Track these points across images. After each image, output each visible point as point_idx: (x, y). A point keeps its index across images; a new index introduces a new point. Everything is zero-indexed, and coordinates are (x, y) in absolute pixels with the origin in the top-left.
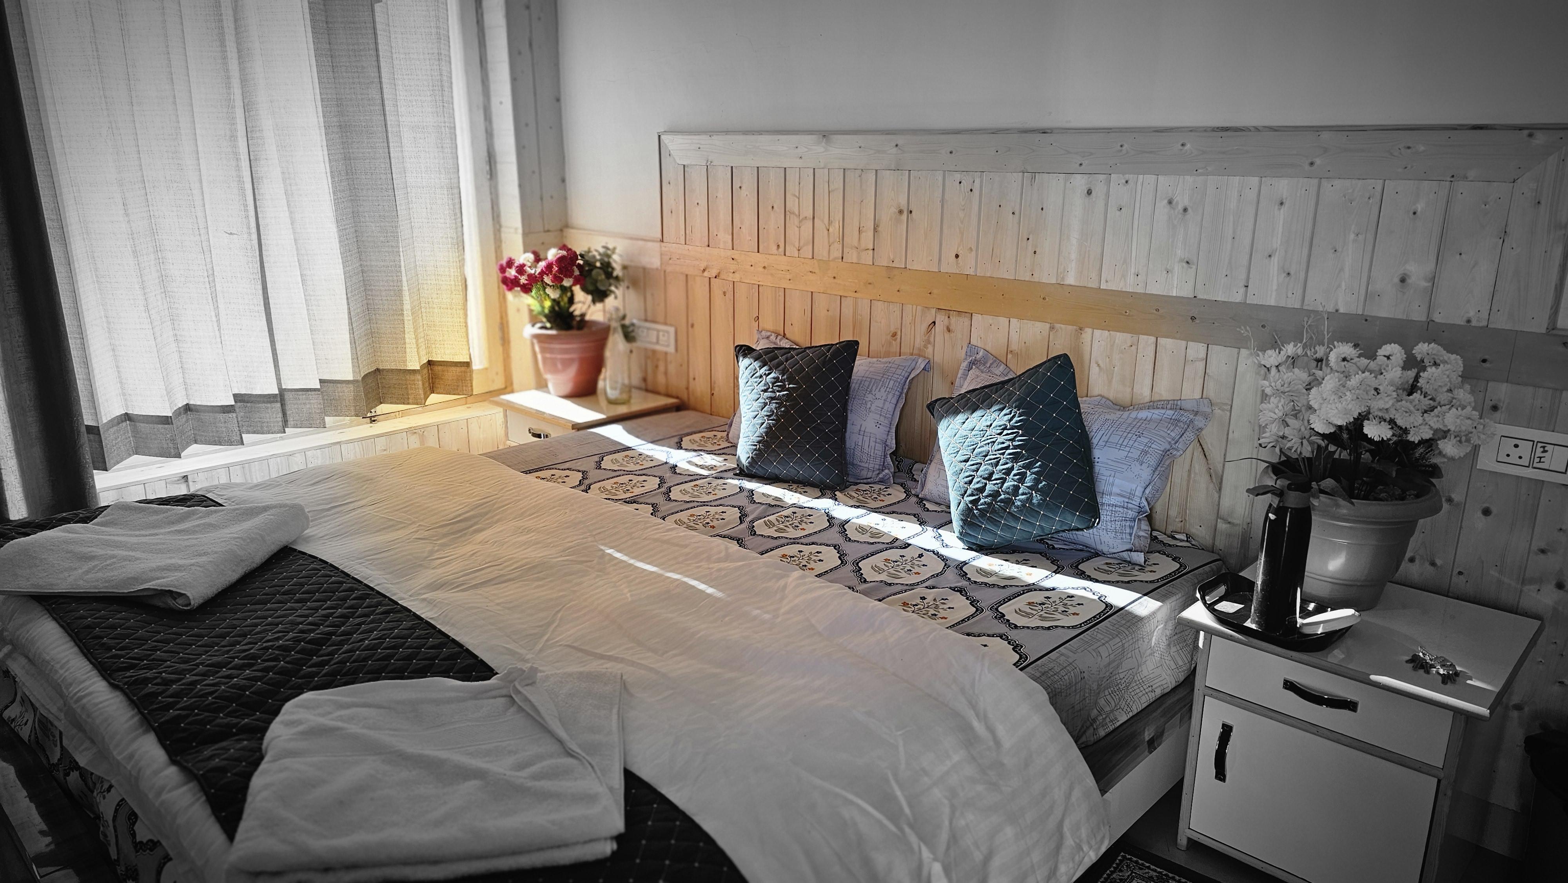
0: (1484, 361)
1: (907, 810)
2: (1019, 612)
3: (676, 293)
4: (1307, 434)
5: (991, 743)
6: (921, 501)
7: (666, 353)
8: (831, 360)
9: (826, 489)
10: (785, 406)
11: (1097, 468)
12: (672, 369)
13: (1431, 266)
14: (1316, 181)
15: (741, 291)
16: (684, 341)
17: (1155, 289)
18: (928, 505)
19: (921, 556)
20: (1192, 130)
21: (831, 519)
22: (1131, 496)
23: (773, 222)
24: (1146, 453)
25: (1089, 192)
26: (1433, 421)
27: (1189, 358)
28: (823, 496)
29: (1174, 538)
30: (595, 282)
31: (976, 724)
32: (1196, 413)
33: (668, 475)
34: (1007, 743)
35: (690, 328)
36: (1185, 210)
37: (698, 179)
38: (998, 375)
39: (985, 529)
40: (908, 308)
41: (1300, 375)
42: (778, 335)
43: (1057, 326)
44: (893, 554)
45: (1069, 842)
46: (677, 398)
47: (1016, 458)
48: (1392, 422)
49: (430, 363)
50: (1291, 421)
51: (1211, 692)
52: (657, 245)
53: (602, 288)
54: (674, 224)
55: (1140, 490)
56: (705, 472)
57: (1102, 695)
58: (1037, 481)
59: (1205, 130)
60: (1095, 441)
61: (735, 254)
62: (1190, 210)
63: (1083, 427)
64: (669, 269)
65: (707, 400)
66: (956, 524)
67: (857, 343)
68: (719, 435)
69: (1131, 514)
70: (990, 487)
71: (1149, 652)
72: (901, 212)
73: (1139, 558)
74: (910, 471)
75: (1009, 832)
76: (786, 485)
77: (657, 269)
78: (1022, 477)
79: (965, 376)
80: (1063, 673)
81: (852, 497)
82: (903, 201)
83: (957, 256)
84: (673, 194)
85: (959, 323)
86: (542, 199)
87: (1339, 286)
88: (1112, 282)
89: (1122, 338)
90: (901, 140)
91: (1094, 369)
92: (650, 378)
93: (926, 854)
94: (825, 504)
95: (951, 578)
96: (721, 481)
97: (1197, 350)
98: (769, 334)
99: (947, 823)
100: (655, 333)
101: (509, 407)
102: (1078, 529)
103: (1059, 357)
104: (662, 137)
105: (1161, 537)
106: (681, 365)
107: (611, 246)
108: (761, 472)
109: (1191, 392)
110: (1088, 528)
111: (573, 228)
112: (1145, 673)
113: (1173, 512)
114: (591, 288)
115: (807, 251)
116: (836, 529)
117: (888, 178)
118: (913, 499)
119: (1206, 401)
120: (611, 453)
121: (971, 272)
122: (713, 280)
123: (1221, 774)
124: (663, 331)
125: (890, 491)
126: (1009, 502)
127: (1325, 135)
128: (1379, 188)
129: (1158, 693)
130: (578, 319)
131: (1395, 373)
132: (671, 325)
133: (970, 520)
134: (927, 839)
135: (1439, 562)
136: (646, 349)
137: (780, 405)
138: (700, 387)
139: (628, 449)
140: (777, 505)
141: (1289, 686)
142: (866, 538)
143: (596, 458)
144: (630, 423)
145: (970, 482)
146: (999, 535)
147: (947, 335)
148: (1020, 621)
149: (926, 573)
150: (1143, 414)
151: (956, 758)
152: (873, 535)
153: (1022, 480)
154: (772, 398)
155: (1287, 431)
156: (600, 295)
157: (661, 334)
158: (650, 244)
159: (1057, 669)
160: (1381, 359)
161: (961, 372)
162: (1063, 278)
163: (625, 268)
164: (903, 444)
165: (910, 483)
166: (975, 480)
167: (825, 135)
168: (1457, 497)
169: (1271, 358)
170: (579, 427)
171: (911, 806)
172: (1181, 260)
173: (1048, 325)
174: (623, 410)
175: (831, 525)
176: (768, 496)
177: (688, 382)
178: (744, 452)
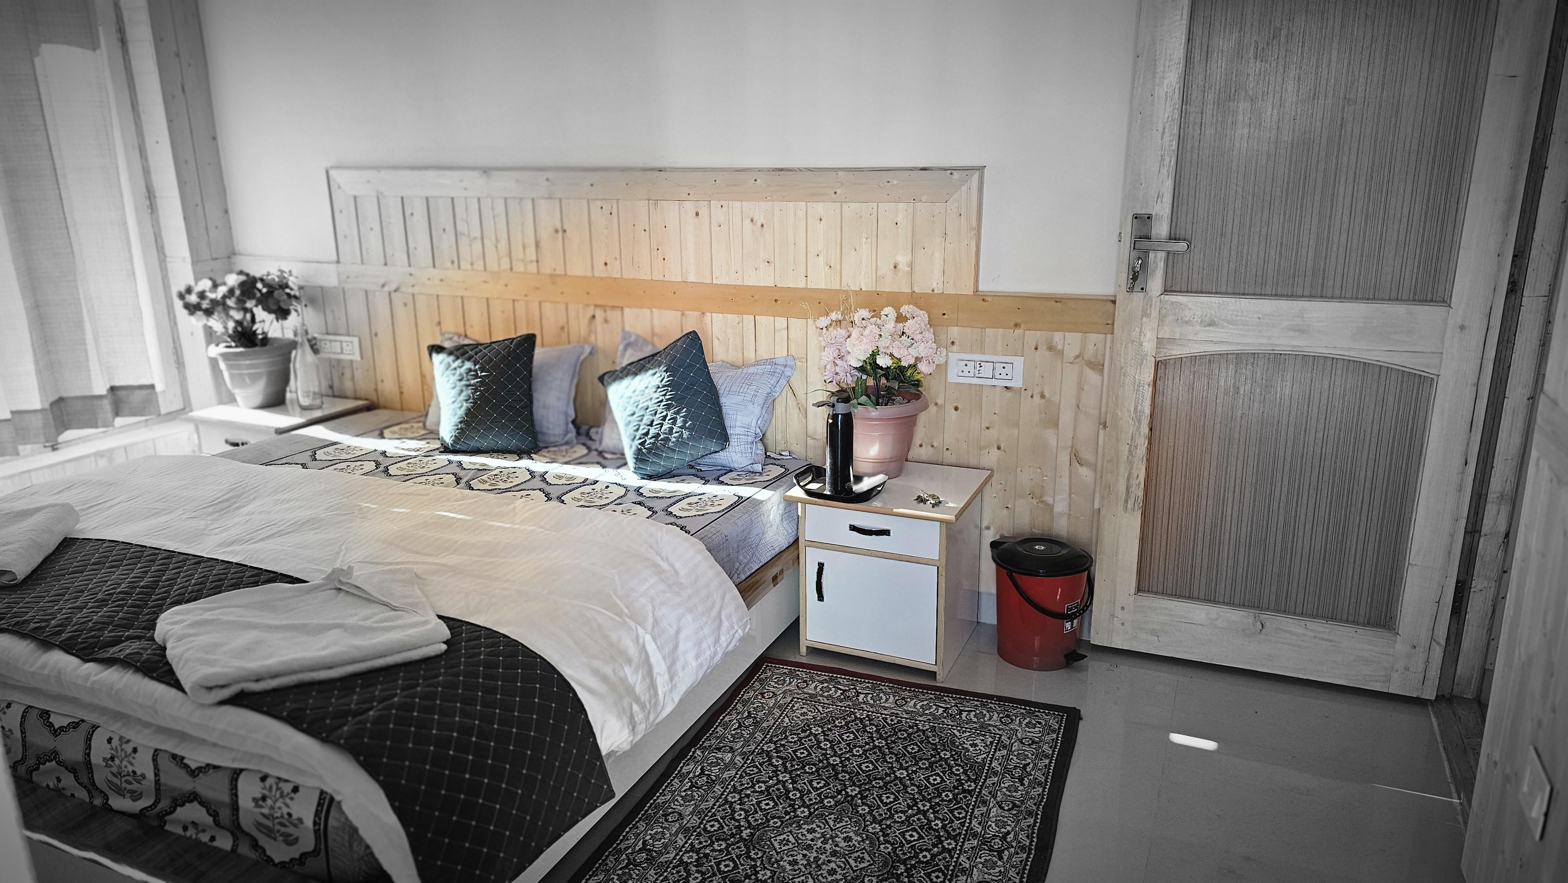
0: (944, 314)
1: (625, 610)
2: (682, 509)
3: (356, 308)
4: (848, 369)
5: (673, 572)
6: (600, 453)
7: (352, 361)
8: (514, 351)
9: (521, 453)
10: (480, 391)
11: (724, 411)
12: (358, 374)
13: (909, 257)
14: (839, 204)
15: (421, 302)
16: (368, 350)
17: (750, 281)
18: (607, 455)
19: (607, 487)
20: (760, 170)
21: (531, 473)
22: (748, 427)
23: (446, 242)
24: (756, 396)
25: (697, 214)
26: (914, 352)
27: (777, 328)
28: (521, 458)
29: (781, 455)
30: (278, 302)
31: (662, 563)
32: (786, 366)
33: (381, 459)
34: (682, 572)
35: (374, 338)
36: (762, 226)
37: (369, 208)
38: (648, 351)
39: (652, 462)
40: (571, 307)
41: (842, 332)
42: (459, 336)
43: (686, 312)
44: (587, 489)
45: (726, 624)
46: (366, 399)
47: (668, 407)
48: (891, 355)
49: (113, 389)
50: (838, 362)
51: (809, 543)
52: (334, 266)
53: (284, 307)
54: (349, 249)
55: (754, 422)
56: (414, 454)
57: (741, 552)
58: (685, 422)
59: (768, 170)
60: (721, 392)
61: (412, 270)
62: (765, 226)
63: (712, 382)
64: (347, 287)
65: (397, 398)
66: (631, 461)
67: (534, 336)
68: (416, 425)
69: (750, 439)
70: (653, 431)
71: (769, 525)
72: (557, 231)
73: (758, 467)
74: (588, 435)
75: (689, 617)
76: (488, 455)
77: (335, 287)
78: (674, 420)
79: (623, 355)
80: (714, 537)
81: (544, 456)
82: (558, 225)
83: (606, 264)
84: (345, 223)
85: (614, 316)
86: (207, 229)
87: (861, 273)
88: (722, 278)
89: (732, 318)
90: (550, 175)
91: (716, 342)
92: (336, 384)
93: (640, 630)
94: (525, 463)
95: (633, 497)
96: (430, 458)
97: (781, 322)
98: (451, 336)
99: (651, 615)
100: (339, 344)
101: (198, 424)
102: (716, 452)
103: (690, 333)
104: (331, 172)
105: (773, 455)
106: (368, 370)
107: (286, 270)
108: (463, 448)
109: (781, 352)
110: (722, 450)
111: (240, 254)
112: (768, 539)
113: (779, 438)
114: (274, 307)
115: (479, 265)
116: (538, 479)
117: (543, 206)
118: (594, 453)
119: (791, 358)
120: (321, 448)
121: (619, 276)
122: (393, 295)
123: (821, 597)
124: (346, 342)
125: (575, 449)
126: (667, 440)
127: (841, 174)
128: (875, 208)
129: (777, 550)
130: (260, 337)
131: (890, 325)
132: (354, 336)
133: (640, 457)
134: (641, 624)
135: (935, 444)
136: (330, 360)
137: (476, 390)
138: (388, 387)
139: (335, 443)
140: (484, 470)
141: (853, 528)
142: (563, 481)
143: (310, 453)
144: (332, 423)
145: (638, 430)
146: (662, 465)
147: (605, 326)
148: (683, 514)
149: (613, 497)
150: (752, 370)
151: (652, 581)
152: (568, 479)
153: (674, 423)
154: (468, 386)
155: (838, 369)
156: (282, 313)
157: (344, 344)
158: (325, 266)
159: (710, 535)
160: (883, 317)
161: (619, 353)
162: (686, 278)
163: (301, 288)
164: (579, 414)
165: (589, 443)
166: (641, 428)
167: (486, 171)
168: (940, 402)
169: (823, 322)
170: (280, 432)
171: (627, 607)
172: (764, 261)
173: (679, 313)
174: (318, 414)
175: (533, 477)
176: (475, 464)
177: (376, 385)
178: (447, 432)
